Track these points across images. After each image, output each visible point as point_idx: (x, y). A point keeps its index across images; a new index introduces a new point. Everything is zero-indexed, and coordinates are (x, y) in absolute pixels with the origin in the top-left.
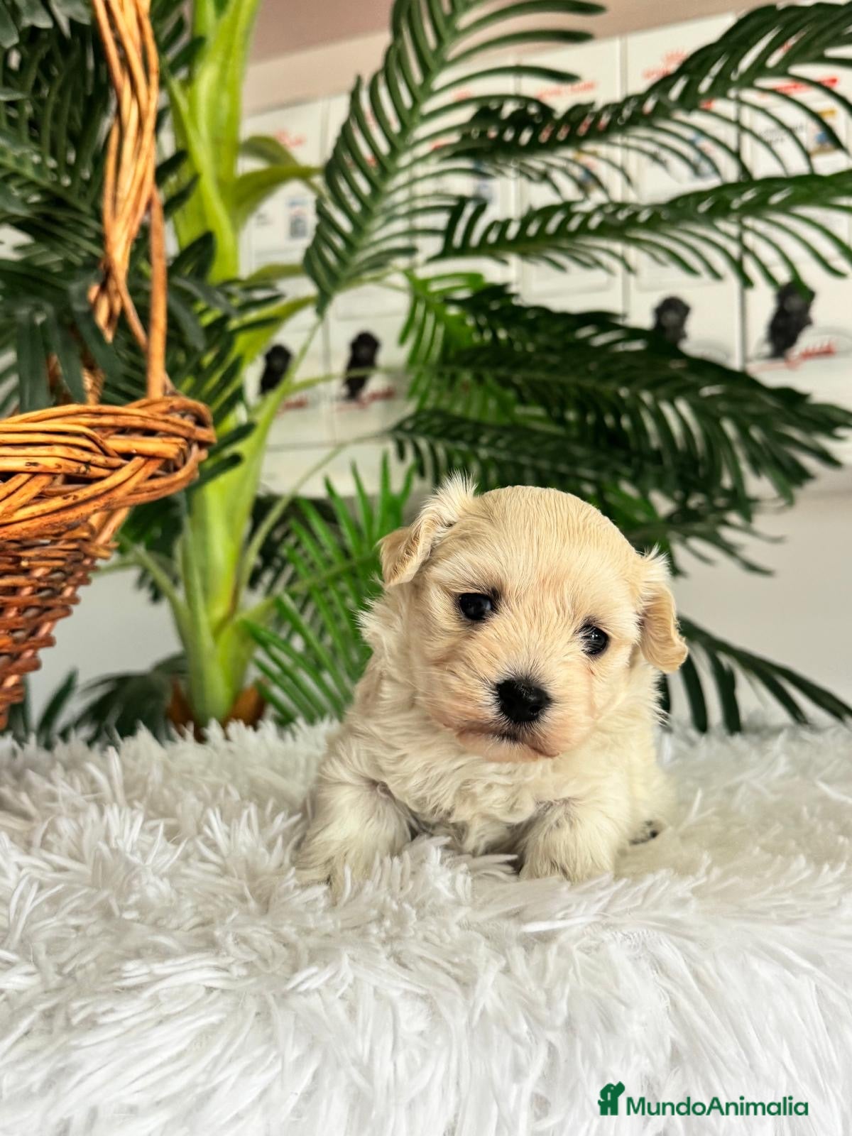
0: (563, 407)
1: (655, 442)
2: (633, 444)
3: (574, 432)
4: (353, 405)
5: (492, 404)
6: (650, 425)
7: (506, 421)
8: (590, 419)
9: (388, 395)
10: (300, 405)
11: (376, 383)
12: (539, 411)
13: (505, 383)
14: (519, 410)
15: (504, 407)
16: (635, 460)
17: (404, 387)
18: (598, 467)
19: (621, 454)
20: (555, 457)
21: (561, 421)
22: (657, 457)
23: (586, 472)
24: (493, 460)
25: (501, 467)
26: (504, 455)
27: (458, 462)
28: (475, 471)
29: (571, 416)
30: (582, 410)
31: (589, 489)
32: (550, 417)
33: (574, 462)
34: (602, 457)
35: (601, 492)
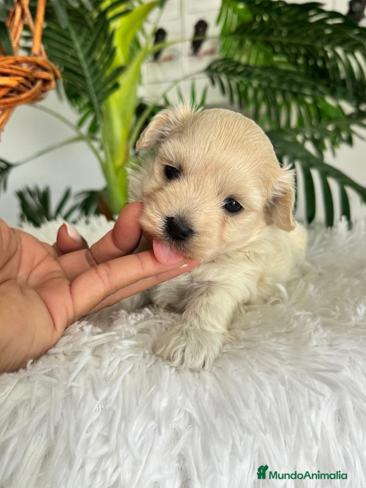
0: (297, 56)
1: (343, 75)
2: (331, 77)
3: (302, 70)
4: (195, 57)
5: (261, 56)
6: (341, 67)
8: (311, 63)
9: (212, 52)
10: (170, 59)
11: (206, 46)
12: (284, 59)
13: (267, 43)
14: (276, 59)
15: (267, 57)
16: (332, 85)
17: (218, 47)
18: (314, 88)
19: (325, 82)
20: (292, 82)
21: (295, 64)
22: (343, 83)
23: (307, 91)
24: (260, 86)
25: (265, 90)
26: (265, 84)
27: (242, 88)
28: (251, 93)
29: (300, 61)
30: (307, 58)
31: (309, 100)
32: (289, 62)
33: (301, 86)
34: (312, 83)
35: (315, 102)
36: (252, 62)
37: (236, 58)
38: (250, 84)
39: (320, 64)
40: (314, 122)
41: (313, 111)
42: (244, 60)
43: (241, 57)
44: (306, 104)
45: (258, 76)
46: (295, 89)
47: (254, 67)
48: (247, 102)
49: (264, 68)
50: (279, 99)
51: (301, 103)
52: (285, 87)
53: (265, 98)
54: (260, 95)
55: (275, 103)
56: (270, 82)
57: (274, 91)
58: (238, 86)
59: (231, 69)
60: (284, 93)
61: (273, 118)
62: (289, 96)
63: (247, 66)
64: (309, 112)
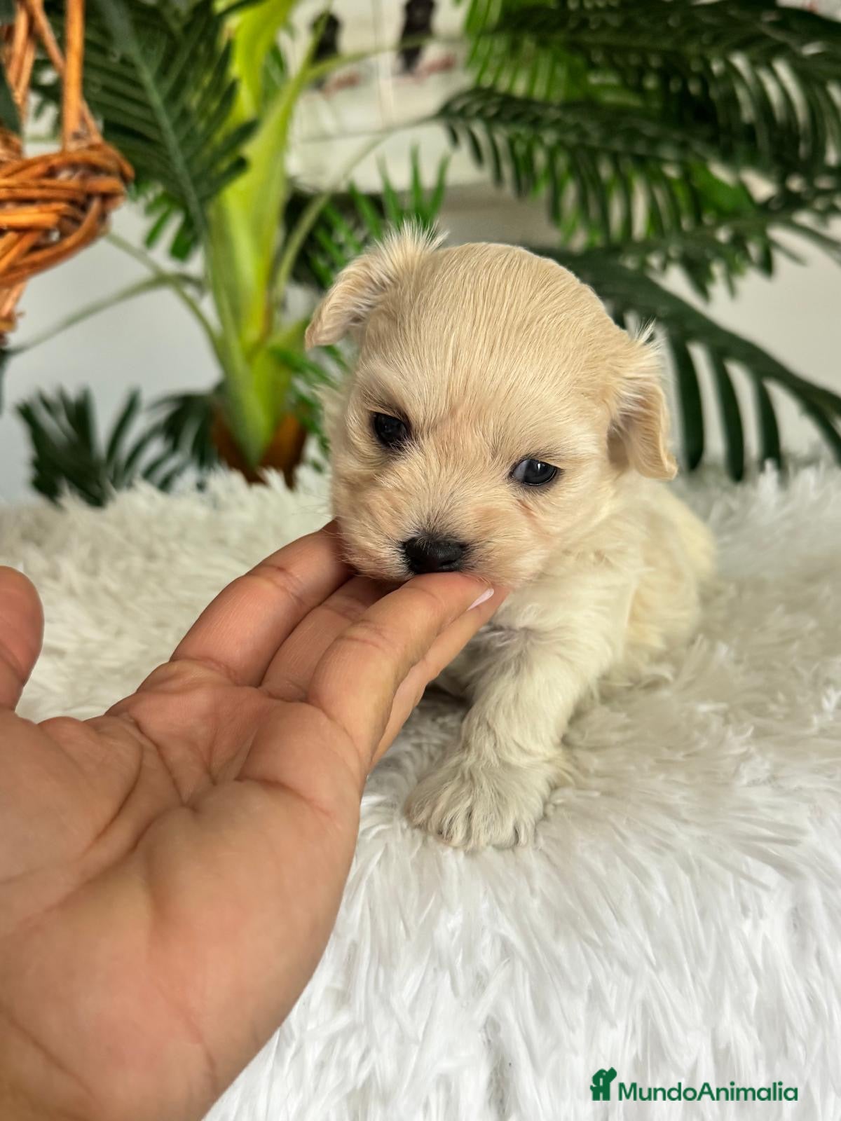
0: (642, 71)
1: (748, 113)
2: (722, 120)
3: (656, 105)
4: (409, 80)
5: (561, 73)
6: (742, 94)
7: (577, 94)
8: (675, 86)
9: (446, 66)
10: (351, 82)
11: (432, 53)
12: (612, 79)
13: (575, 46)
14: (594, 79)
15: (575, 77)
16: (724, 139)
17: (462, 55)
18: (684, 146)
19: (706, 131)
20: (633, 135)
21: (639, 89)
22: (750, 133)
23: (668, 152)
24: (561, 143)
25: (572, 151)
26: (572, 138)
27: (521, 148)
28: (540, 158)
29: (651, 83)
30: (665, 75)
31: (672, 172)
32: (625, 85)
33: (654, 142)
34: (677, 135)
35: (687, 176)
36: (539, 91)
37: (504, 84)
38: (540, 140)
39: (694, 88)
40: (686, 223)
41: (681, 193)
42: (520, 88)
43: (513, 79)
44: (667, 181)
45: (556, 124)
46: (640, 148)
47: (546, 104)
48: (533, 180)
49: (568, 106)
50: (606, 171)
51: (655, 179)
52: (618, 145)
53: (574, 169)
54: (562, 162)
55: (595, 179)
56: (584, 135)
57: (593, 154)
58: (511, 143)
59: (492, 111)
60: (615, 158)
61: (594, 211)
62: (628, 165)
63: (528, 101)
64: (672, 197)
